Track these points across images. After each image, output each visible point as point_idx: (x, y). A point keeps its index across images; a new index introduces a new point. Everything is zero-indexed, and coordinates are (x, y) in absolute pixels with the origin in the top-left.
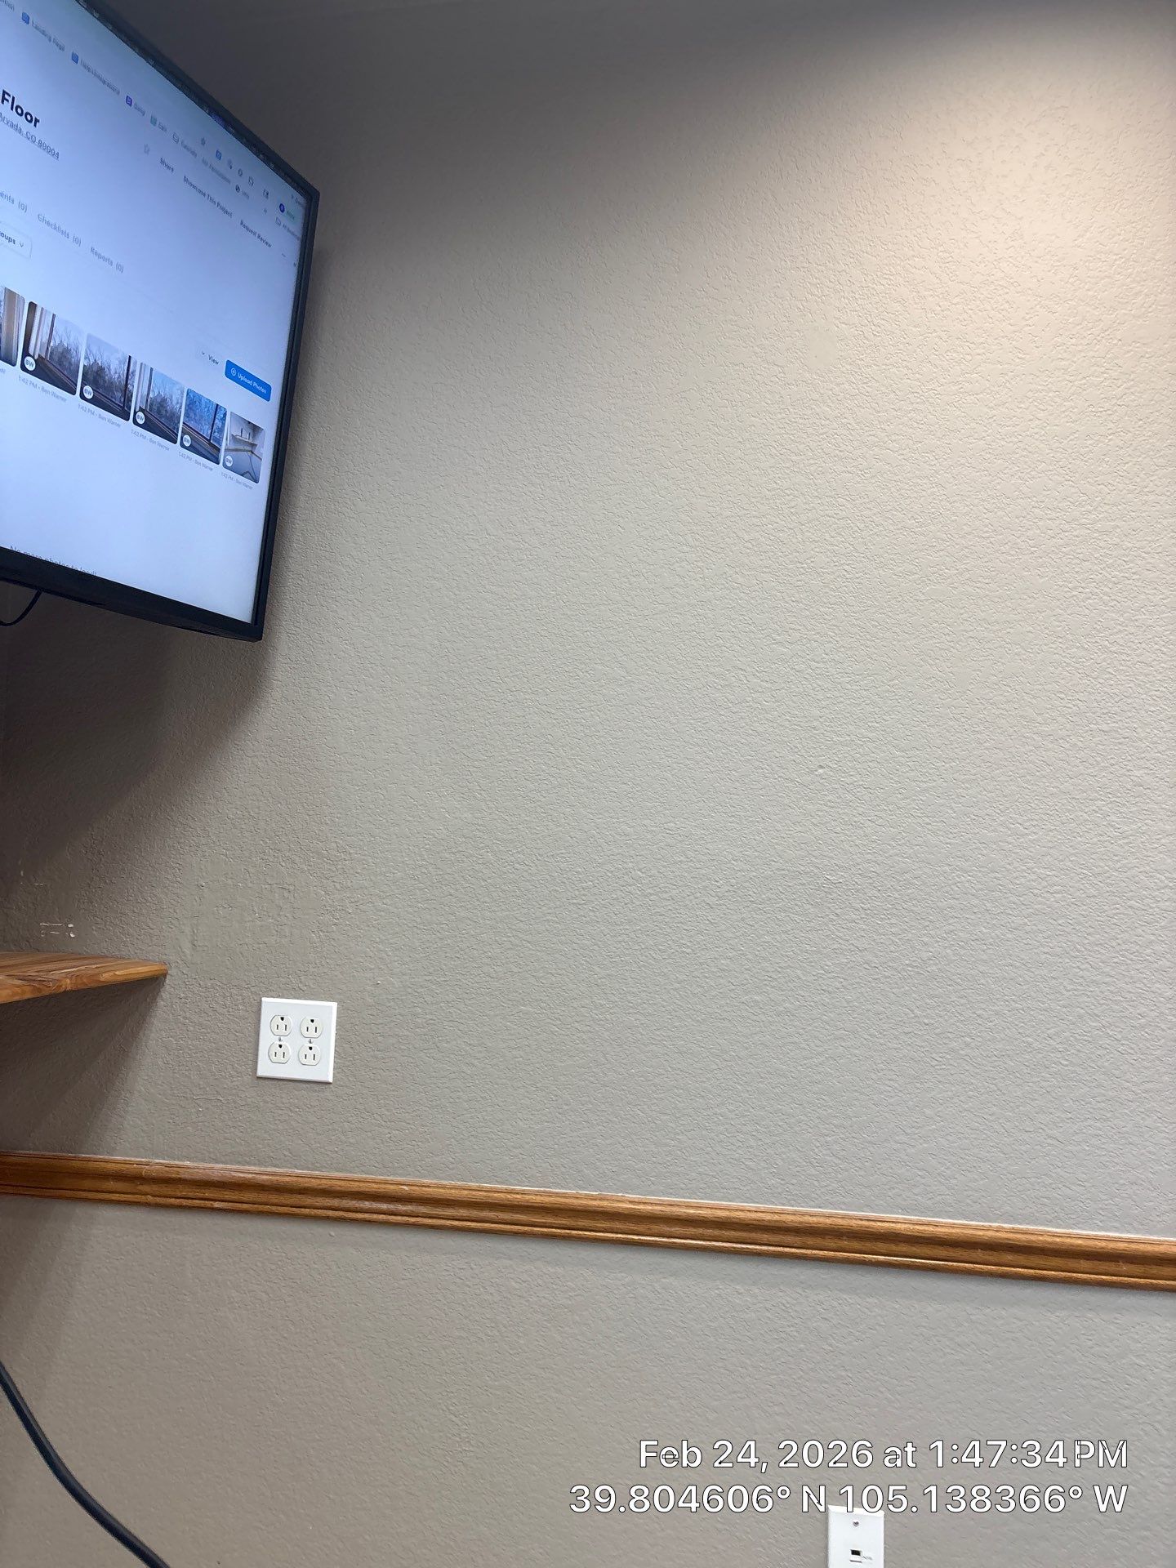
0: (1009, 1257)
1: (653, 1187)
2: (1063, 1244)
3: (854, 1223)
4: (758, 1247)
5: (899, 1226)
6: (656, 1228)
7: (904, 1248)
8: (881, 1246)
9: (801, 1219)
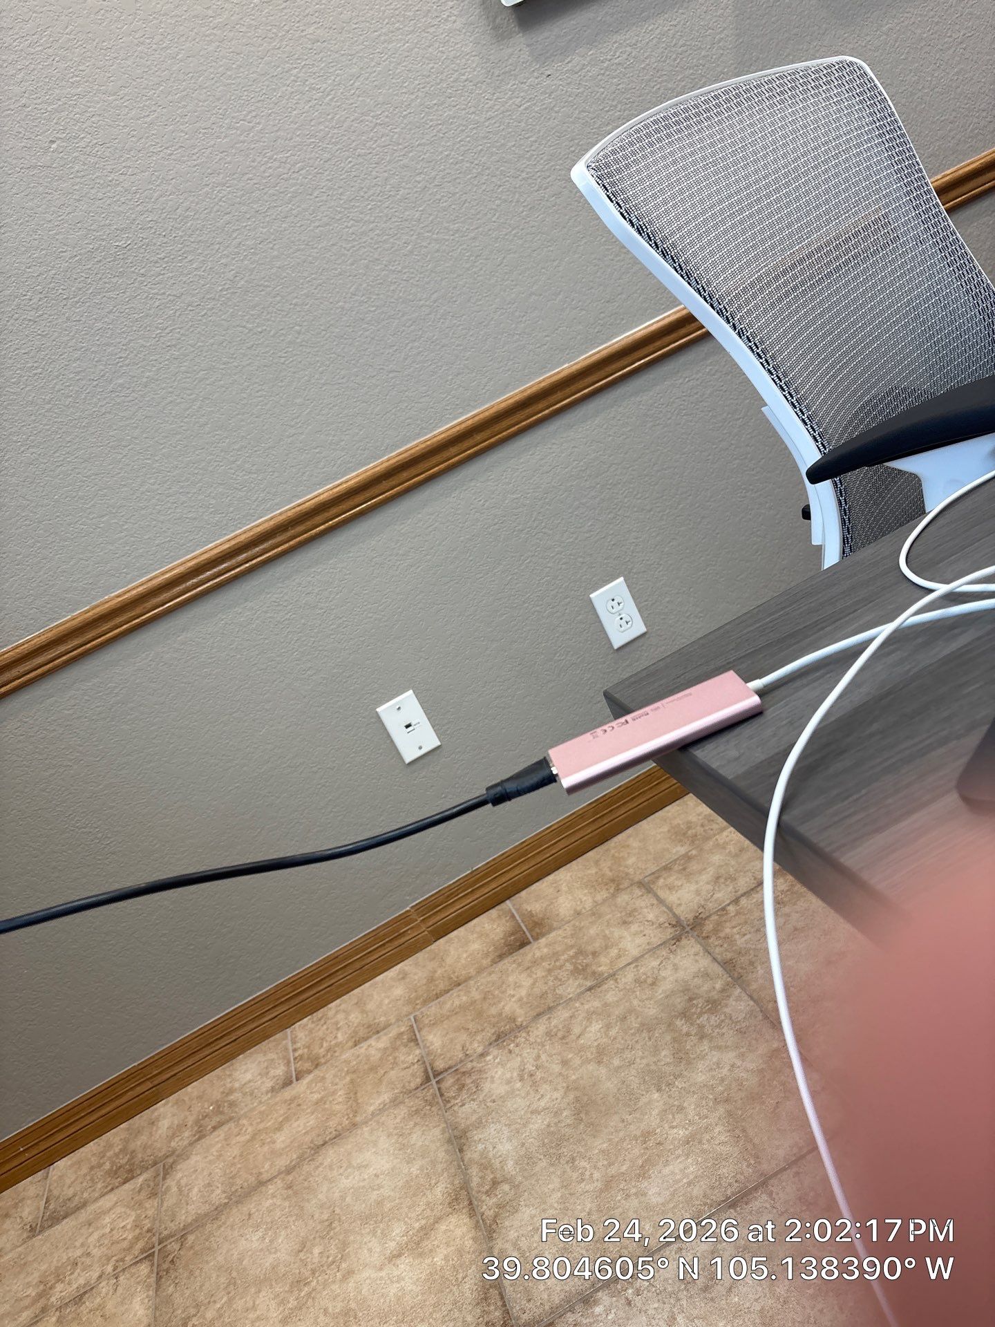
0: (405, 475)
1: (129, 576)
2: (433, 444)
3: (289, 514)
4: (233, 572)
5: (322, 497)
6: (148, 605)
7: (334, 511)
8: (318, 519)
9: (252, 533)
